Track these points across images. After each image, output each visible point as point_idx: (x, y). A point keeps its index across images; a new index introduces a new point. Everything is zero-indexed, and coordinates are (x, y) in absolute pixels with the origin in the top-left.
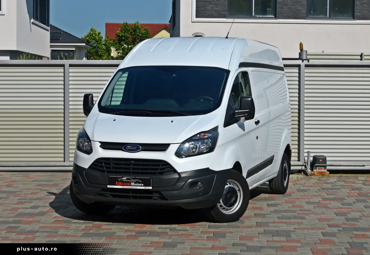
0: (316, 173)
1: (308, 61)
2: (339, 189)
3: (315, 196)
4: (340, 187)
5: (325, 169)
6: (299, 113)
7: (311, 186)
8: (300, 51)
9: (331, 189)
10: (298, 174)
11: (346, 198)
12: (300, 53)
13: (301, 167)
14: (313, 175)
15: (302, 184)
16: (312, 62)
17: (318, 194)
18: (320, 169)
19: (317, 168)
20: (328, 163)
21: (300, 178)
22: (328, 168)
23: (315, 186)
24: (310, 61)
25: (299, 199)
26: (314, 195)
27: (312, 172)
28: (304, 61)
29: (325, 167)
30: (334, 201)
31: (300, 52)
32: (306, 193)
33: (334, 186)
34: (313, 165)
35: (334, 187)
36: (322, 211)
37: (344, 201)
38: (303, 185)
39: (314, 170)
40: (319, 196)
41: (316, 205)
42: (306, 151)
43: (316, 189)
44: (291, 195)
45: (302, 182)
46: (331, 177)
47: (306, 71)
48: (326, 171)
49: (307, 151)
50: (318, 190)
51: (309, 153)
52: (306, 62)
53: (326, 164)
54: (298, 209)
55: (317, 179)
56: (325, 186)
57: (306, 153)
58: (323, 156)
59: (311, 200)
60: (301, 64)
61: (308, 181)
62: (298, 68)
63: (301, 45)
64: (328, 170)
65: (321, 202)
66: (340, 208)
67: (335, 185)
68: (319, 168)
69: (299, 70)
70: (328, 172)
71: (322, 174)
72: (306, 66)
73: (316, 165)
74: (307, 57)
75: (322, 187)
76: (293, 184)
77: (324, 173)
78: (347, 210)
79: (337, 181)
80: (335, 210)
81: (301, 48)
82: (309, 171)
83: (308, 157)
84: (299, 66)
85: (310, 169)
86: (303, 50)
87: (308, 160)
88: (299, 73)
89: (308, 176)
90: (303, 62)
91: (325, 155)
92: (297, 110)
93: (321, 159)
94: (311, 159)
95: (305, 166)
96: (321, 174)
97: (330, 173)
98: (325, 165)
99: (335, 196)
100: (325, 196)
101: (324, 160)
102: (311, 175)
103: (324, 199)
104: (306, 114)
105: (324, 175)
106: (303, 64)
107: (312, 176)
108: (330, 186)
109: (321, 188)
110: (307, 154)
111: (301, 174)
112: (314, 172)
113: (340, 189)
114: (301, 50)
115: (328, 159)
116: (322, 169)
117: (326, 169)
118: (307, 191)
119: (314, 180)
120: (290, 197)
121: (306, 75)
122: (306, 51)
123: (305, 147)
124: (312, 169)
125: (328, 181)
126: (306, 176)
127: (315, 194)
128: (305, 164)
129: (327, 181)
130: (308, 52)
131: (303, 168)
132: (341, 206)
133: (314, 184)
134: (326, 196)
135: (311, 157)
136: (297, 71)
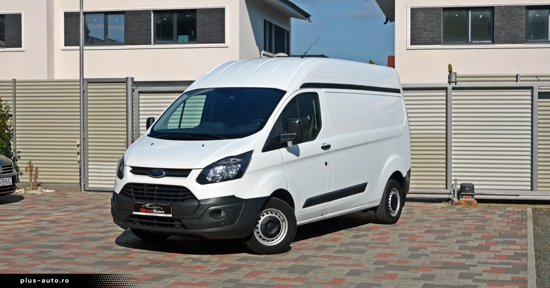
0: (462, 202)
1: (456, 84)
5: (472, 198)
6: (447, 139)
8: (448, 73)
10: (445, 203)
12: (449, 75)
13: (449, 195)
14: (459, 204)
16: (459, 85)
19: (464, 197)
20: (476, 191)
22: (476, 197)
24: (458, 83)
27: (459, 202)
28: (451, 83)
29: (472, 196)
34: (460, 194)
39: (461, 199)
42: (453, 178)
46: (479, 207)
47: (453, 94)
48: (473, 200)
51: (456, 180)
52: (453, 85)
53: (474, 193)
57: (453, 180)
58: (471, 184)
60: (448, 87)
62: (445, 91)
63: (450, 67)
64: (476, 199)
68: (466, 196)
69: (447, 93)
70: (476, 202)
71: (469, 203)
72: (454, 89)
73: (462, 193)
74: (456, 79)
77: (471, 202)
81: (450, 70)
82: (456, 200)
83: (455, 185)
84: (446, 89)
85: (457, 198)
86: (452, 72)
87: (455, 189)
88: (447, 96)
89: (453, 205)
91: (473, 183)
92: (445, 135)
93: (468, 187)
94: (459, 187)
95: (452, 194)
96: (467, 203)
97: (478, 202)
98: (472, 194)
101: (471, 188)
102: (456, 204)
104: (454, 140)
105: (471, 204)
106: (450, 87)
110: (454, 182)
111: (449, 203)
112: (461, 201)
114: (450, 72)
115: (475, 187)
116: (469, 198)
117: (474, 198)
118: (425, 221)
122: (456, 73)
123: (453, 174)
124: (459, 199)
131: (451, 196)
135: (458, 184)
136: (445, 94)
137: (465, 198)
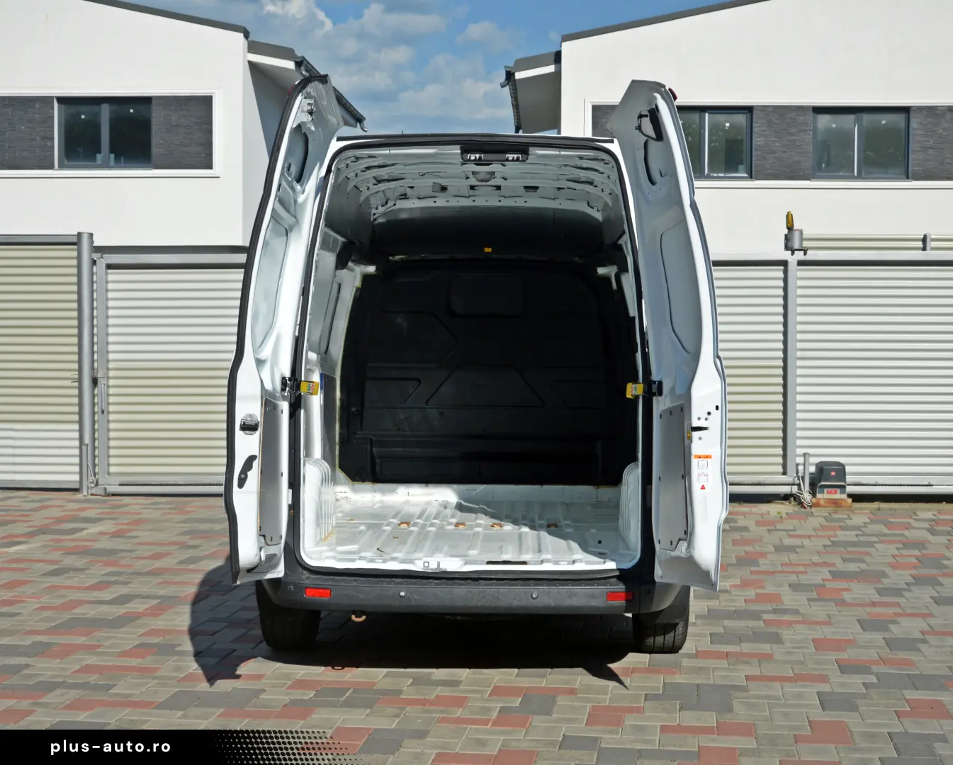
0: (822, 502)
1: (805, 254)
2: (871, 544)
3: (816, 564)
4: (875, 539)
5: (843, 492)
6: (785, 368)
7: (809, 537)
8: (786, 231)
9: (853, 544)
10: (782, 503)
11: (888, 570)
12: (786, 235)
13: (790, 487)
14: (817, 505)
15: (787, 531)
16: (812, 255)
17: (822, 561)
18: (830, 493)
19: (825, 490)
20: (849, 479)
21: (787, 514)
22: (850, 489)
23: (818, 537)
24: (808, 252)
25: (775, 575)
26: (814, 561)
27: (814, 500)
28: (796, 252)
29: (843, 487)
30: (859, 582)
31: (786, 233)
32: (793, 556)
33: (861, 535)
34: (815, 485)
35: (862, 539)
36: (828, 615)
37: (884, 580)
38: (790, 533)
39: (819, 496)
40: (825, 564)
41: (814, 595)
42: (800, 451)
43: (819, 543)
44: (758, 562)
45: (789, 525)
46: (855, 511)
47: (800, 274)
48: (845, 496)
49: (802, 453)
50: (824, 546)
51: (807, 456)
52: (799, 255)
53: (845, 482)
54: (769, 607)
55: (825, 517)
56: (842, 536)
57: (800, 456)
58: (839, 464)
59: (803, 579)
60: (789, 260)
61: (802, 522)
62: (782, 268)
63: (790, 218)
64: (850, 496)
65: (829, 585)
66: (874, 604)
67: (864, 535)
68: (830, 490)
69: (786, 272)
70: (849, 500)
71: (836, 503)
72: (801, 263)
73: (822, 483)
74: (801, 244)
75: (832, 539)
76: (769, 530)
77: (840, 502)
78: (891, 611)
79: (868, 521)
80: (861, 612)
81: (789, 225)
82: (807, 497)
83: (804, 465)
84: (784, 264)
85: (810, 493)
86: (794, 228)
87: (804, 473)
88: (785, 280)
89: (805, 508)
90: (793, 254)
91: (842, 460)
92: (781, 361)
93: (833, 470)
94: (812, 469)
95: (799, 485)
96: (832, 503)
97: (853, 501)
98: (843, 484)
99: (863, 566)
100: (838, 566)
101: (841, 470)
102: (811, 506)
103: (836, 575)
104: (800, 372)
105: (841, 506)
106: (794, 259)
107: (813, 510)
108: (850, 536)
109: (831, 541)
110: (803, 458)
111: (789, 504)
112: (819, 499)
113: (875, 545)
114: (790, 228)
115: (848, 469)
116: (836, 492)
117: (845, 493)
118: (798, 550)
119: (817, 519)
120: (753, 569)
121: (800, 283)
122: (801, 232)
123: (799, 442)
124: (813, 493)
125: (849, 522)
126: (799, 507)
127: (816, 559)
128: (797, 482)
129: (846, 521)
130: (804, 233)
131: (795, 489)
132: (877, 598)
133: (815, 530)
134: (841, 566)
135: (812, 464)
136: (781, 275)
137: (828, 493)
